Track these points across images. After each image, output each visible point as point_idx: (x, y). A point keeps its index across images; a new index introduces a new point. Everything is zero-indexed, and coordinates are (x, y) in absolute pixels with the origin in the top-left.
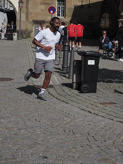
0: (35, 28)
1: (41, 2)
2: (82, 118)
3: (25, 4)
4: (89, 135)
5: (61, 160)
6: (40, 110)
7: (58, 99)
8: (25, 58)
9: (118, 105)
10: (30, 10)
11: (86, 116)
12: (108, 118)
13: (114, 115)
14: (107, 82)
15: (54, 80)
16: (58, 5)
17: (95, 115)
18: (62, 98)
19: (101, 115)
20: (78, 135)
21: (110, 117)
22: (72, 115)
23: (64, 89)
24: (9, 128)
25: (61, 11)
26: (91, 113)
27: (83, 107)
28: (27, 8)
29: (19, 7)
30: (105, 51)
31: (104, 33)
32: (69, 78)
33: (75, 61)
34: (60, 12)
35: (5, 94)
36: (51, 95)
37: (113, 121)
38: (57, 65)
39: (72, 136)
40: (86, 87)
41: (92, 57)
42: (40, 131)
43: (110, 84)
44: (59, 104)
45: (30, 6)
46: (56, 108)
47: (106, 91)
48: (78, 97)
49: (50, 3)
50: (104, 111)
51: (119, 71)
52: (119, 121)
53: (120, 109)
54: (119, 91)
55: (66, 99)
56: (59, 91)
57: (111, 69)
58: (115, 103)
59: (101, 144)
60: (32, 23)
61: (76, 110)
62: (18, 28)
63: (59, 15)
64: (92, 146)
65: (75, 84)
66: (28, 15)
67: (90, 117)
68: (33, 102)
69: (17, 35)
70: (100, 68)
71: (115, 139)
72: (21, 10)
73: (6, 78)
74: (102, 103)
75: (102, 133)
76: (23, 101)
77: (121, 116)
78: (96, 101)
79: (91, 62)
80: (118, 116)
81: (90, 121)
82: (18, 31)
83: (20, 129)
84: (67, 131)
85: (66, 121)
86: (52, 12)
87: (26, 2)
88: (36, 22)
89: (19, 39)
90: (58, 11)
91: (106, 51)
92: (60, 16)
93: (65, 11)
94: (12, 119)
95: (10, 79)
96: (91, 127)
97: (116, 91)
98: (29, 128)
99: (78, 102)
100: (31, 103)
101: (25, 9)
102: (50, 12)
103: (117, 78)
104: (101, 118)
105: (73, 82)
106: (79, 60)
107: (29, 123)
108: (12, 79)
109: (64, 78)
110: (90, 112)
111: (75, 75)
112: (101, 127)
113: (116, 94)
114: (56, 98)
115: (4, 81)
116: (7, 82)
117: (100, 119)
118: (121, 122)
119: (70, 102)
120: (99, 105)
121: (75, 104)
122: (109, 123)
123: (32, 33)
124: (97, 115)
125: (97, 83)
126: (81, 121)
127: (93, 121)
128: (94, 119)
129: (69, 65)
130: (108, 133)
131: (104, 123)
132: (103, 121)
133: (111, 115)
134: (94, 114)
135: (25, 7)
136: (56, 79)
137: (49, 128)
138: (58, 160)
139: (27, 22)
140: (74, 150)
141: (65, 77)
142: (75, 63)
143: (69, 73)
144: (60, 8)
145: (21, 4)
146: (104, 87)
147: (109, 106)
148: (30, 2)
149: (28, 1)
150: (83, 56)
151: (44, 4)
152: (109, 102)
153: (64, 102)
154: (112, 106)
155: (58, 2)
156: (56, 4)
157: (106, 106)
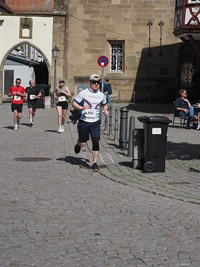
1: (86, 49)
2: (143, 199)
3: (62, 52)
4: (150, 214)
5: (116, 236)
6: (90, 191)
7: (113, 180)
9: (191, 185)
10: (70, 62)
12: (177, 199)
13: (185, 195)
15: (108, 159)
16: (112, 53)
17: (160, 196)
18: (118, 179)
19: (169, 195)
20: (137, 215)
21: (180, 197)
22: (131, 196)
23: (121, 169)
24: (53, 209)
25: (117, 62)
27: (146, 188)
28: (65, 58)
29: (53, 57)
30: (183, 120)
32: (128, 155)
33: (135, 129)
34: (115, 64)
35: (42, 175)
36: (103, 176)
37: (182, 202)
38: (112, 140)
39: (130, 216)
40: (150, 164)
41: (157, 124)
42: (90, 212)
43: (185, 161)
44: (114, 185)
45: (69, 55)
46: (110, 190)
47: (178, 170)
48: (139, 177)
49: (101, 51)
50: (173, 191)
52: (190, 202)
53: (193, 189)
54: (195, 169)
55: (124, 180)
56: (114, 172)
58: (188, 183)
59: (165, 223)
60: (73, 81)
61: (137, 191)
62: (52, 90)
63: (114, 68)
64: (153, 225)
65: (136, 163)
66: (67, 68)
67: (153, 198)
68: (80, 183)
69: (51, 99)
71: (182, 218)
72: (55, 62)
73: (40, 158)
74: (171, 183)
76: (67, 183)
77: (193, 196)
79: (157, 131)
80: (190, 196)
81: (153, 202)
82: (52, 93)
83: (65, 210)
84: (124, 211)
85: (122, 202)
86: (103, 64)
87: (63, 49)
88: (79, 80)
89: (53, 107)
90: (112, 61)
91: (185, 119)
92: (117, 69)
93: (124, 62)
94: (54, 201)
95: (47, 159)
96: (153, 207)
97: (191, 169)
98: (77, 209)
99: (139, 183)
100: (77, 185)
101: (62, 59)
102: (100, 64)
105: (133, 160)
106: (141, 129)
107: (76, 205)
108: (49, 159)
109: (122, 156)
110: (155, 193)
111: (136, 148)
112: (166, 207)
113: (191, 173)
114: (110, 179)
115: (39, 161)
116: (42, 162)
117: (167, 200)
118: (192, 202)
119: (128, 183)
120: (167, 185)
122: (177, 204)
123: (73, 97)
124: (164, 196)
125: (166, 161)
126: (142, 202)
127: (157, 202)
128: (158, 199)
129: (128, 139)
130: (175, 212)
131: (170, 203)
132: (170, 202)
134: (159, 194)
135: (62, 56)
136: (110, 158)
137: (102, 209)
138: (113, 236)
140: (131, 228)
141: (123, 154)
142: (135, 132)
143: (128, 149)
144: (115, 57)
145: (55, 52)
146: (176, 166)
147: (180, 186)
148: (70, 50)
149: (66, 48)
150: (146, 122)
151: (92, 51)
152: (180, 181)
153: (120, 184)
154: (184, 187)
155: (112, 48)
156: (109, 52)
157: (175, 186)
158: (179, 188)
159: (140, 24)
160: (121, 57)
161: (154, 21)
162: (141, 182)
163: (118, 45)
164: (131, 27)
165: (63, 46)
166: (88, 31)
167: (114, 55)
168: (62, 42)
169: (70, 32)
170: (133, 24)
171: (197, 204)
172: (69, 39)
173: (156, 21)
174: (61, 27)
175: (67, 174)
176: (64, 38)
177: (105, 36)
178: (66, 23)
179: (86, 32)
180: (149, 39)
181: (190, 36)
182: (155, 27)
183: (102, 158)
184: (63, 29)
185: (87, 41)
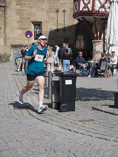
0: (14, 52)
1: (18, 27)
2: (62, 136)
3: (3, 29)
4: (70, 152)
6: (21, 131)
7: (38, 119)
8: (5, 81)
9: (96, 122)
10: (8, 35)
11: (66, 135)
12: (88, 135)
13: (93, 131)
14: (84, 100)
15: (34, 101)
16: (34, 29)
17: (75, 132)
18: (42, 118)
19: (82, 132)
20: (59, 154)
21: (90, 134)
22: (53, 134)
26: (71, 131)
27: (63, 126)
28: (5, 33)
31: (80, 54)
32: (48, 98)
33: (53, 81)
36: (31, 116)
37: (92, 137)
38: (36, 86)
39: (54, 155)
40: (64, 106)
41: (69, 77)
42: (21, 152)
43: (87, 102)
44: (40, 124)
45: (7, 31)
46: (37, 128)
47: (84, 109)
48: (58, 116)
49: (27, 28)
50: (83, 128)
51: (96, 89)
52: (98, 138)
53: (98, 125)
54: (97, 108)
55: (46, 119)
57: (88, 88)
58: (94, 120)
60: (11, 47)
61: (56, 129)
63: (35, 39)
65: (54, 104)
66: (6, 39)
67: (71, 135)
68: (14, 123)
70: (77, 87)
71: (96, 155)
74: (81, 121)
75: (82, 150)
76: (4, 123)
77: (100, 132)
78: (75, 119)
79: (69, 82)
80: (97, 132)
81: (70, 139)
83: (2, 151)
84: (48, 150)
85: (47, 140)
86: (29, 36)
87: (3, 27)
88: (14, 46)
90: (34, 35)
96: (71, 144)
97: (94, 108)
98: (11, 149)
99: (58, 121)
100: (12, 125)
101: (3, 34)
102: (27, 36)
103: (94, 96)
104: (80, 135)
105: (52, 102)
106: (57, 81)
107: (10, 144)
111: (53, 95)
112: (81, 144)
113: (94, 111)
114: (36, 118)
118: (100, 138)
119: (50, 121)
120: (78, 123)
121: (54, 123)
122: (89, 140)
123: (10, 57)
124: (77, 132)
125: (76, 102)
126: (62, 139)
127: (73, 138)
128: (74, 136)
129: (47, 86)
130: (88, 149)
131: (83, 140)
132: (83, 138)
133: (90, 132)
134: (74, 131)
135: (3, 32)
136: (36, 100)
137: (31, 148)
139: (5, 46)
142: (53, 83)
143: (48, 93)
146: (82, 105)
147: (88, 123)
148: (8, 28)
149: (5, 27)
150: (61, 76)
151: (22, 29)
152: (88, 119)
153: (44, 122)
154: (91, 123)
155: (34, 26)
156: (32, 29)
157: (85, 124)
158: (87, 125)
159: (51, 12)
160: (40, 32)
161: (60, 10)
162: (59, 120)
163: (38, 25)
164: (45, 13)
165: (3, 26)
166: (19, 16)
167: (35, 31)
168: (2, 23)
169: (8, 17)
170: (47, 12)
171: (104, 139)
172: (7, 21)
173: (61, 10)
174: (2, 14)
175: (5, 115)
176: (4, 20)
177: (30, 19)
178: (5, 11)
179: (18, 16)
180: (57, 21)
181: (83, 18)
182: (61, 13)
183: (30, 100)
184: (3, 15)
185: (18, 22)
